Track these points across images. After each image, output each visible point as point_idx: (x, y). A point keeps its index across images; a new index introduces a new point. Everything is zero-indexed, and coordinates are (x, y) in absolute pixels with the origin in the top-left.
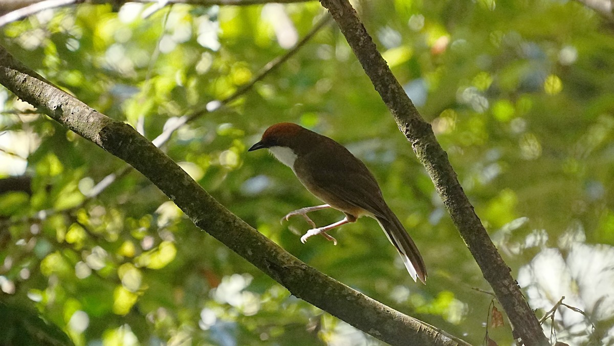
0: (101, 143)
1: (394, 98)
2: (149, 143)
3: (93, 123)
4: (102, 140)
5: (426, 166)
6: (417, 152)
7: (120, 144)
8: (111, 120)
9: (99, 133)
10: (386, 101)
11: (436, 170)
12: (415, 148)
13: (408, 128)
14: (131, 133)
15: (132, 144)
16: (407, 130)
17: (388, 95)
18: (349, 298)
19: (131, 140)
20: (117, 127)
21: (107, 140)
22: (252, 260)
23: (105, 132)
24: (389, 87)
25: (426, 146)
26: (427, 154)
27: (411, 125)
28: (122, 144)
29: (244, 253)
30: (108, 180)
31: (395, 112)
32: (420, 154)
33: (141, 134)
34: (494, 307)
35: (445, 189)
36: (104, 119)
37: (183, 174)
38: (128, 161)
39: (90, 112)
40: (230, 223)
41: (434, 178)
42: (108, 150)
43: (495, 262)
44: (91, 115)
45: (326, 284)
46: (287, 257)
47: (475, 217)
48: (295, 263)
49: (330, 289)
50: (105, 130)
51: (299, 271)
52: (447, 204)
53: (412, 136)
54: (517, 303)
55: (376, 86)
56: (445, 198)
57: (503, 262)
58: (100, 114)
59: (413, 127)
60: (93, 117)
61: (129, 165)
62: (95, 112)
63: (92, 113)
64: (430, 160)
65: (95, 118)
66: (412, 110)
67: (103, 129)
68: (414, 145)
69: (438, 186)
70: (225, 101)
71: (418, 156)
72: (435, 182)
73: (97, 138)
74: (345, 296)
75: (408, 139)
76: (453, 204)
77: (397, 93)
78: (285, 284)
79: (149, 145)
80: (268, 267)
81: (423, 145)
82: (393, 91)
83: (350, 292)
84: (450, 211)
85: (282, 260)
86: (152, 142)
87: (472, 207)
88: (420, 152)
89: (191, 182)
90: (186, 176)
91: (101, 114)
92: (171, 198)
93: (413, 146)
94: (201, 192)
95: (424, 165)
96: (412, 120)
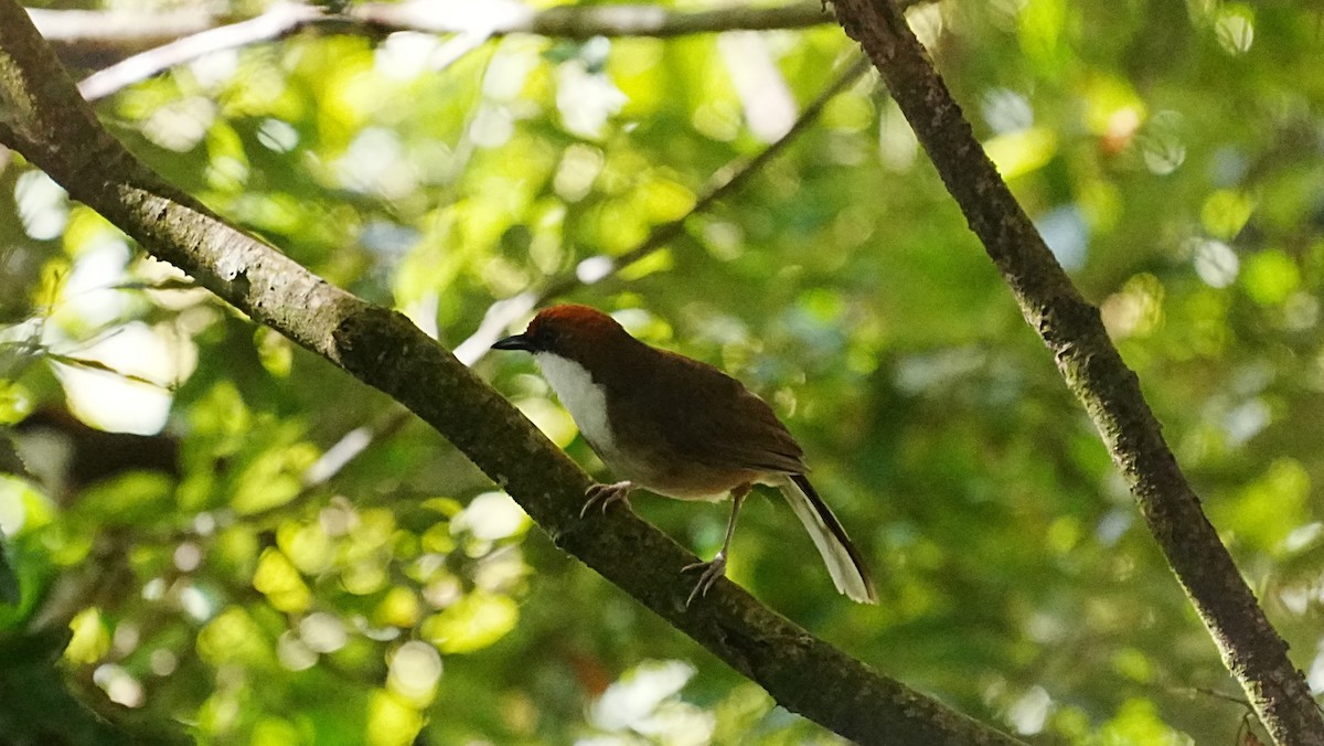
0: (335, 357)
1: (1013, 249)
2: (447, 355)
3: (320, 311)
4: (339, 346)
5: (1089, 405)
6: (1069, 374)
7: (381, 357)
8: (361, 303)
9: (334, 334)
10: (995, 254)
11: (1111, 415)
12: (1063, 365)
13: (1046, 317)
14: (406, 332)
15: (408, 356)
16: (1044, 323)
17: (1000, 240)
18: (910, 713)
19: (406, 349)
20: (376, 319)
21: (350, 349)
22: (688, 624)
23: (346, 330)
24: (1003, 223)
25: (1088, 359)
26: (1091, 377)
27: (1052, 311)
28: (386, 357)
29: (665, 609)
30: (354, 444)
31: (1016, 279)
32: (1075, 377)
33: (429, 335)
34: (1250, 733)
35: (1134, 459)
36: (345, 300)
37: (526, 427)
38: (400, 395)
39: (313, 285)
40: (636, 538)
41: (1107, 432)
42: (355, 371)
43: (1253, 629)
44: (315, 292)
45: (856, 678)
46: (765, 617)
47: (1203, 523)
48: (786, 630)
49: (866, 692)
50: (346, 325)
51: (794, 651)
52: (1139, 494)
53: (1056, 336)
54: (1303, 724)
55: (970, 220)
56: (1134, 480)
57: (1270, 628)
58: (335, 288)
59: (1059, 314)
60: (319, 295)
61: (402, 408)
62: (323, 286)
63: (316, 286)
64: (1098, 392)
65: (324, 298)
66: (1056, 275)
67: (342, 324)
68: (1061, 356)
69: (1117, 452)
70: (624, 260)
71: (1070, 382)
72: (1109, 442)
73: (328, 344)
74: (902, 708)
75: (1047, 344)
76: (1151, 492)
77: (1020, 236)
78: (761, 680)
79: (448, 360)
80: (723, 640)
81: (1082, 357)
82: (1011, 232)
83: (913, 699)
84: (1146, 509)
85: (755, 624)
86: (455, 352)
87: (1196, 500)
88: (1075, 373)
89: (544, 444)
90: (532, 431)
91: (340, 290)
92: (498, 481)
93: (1057, 360)
94: (568, 467)
95: (1085, 402)
96: (1056, 299)
